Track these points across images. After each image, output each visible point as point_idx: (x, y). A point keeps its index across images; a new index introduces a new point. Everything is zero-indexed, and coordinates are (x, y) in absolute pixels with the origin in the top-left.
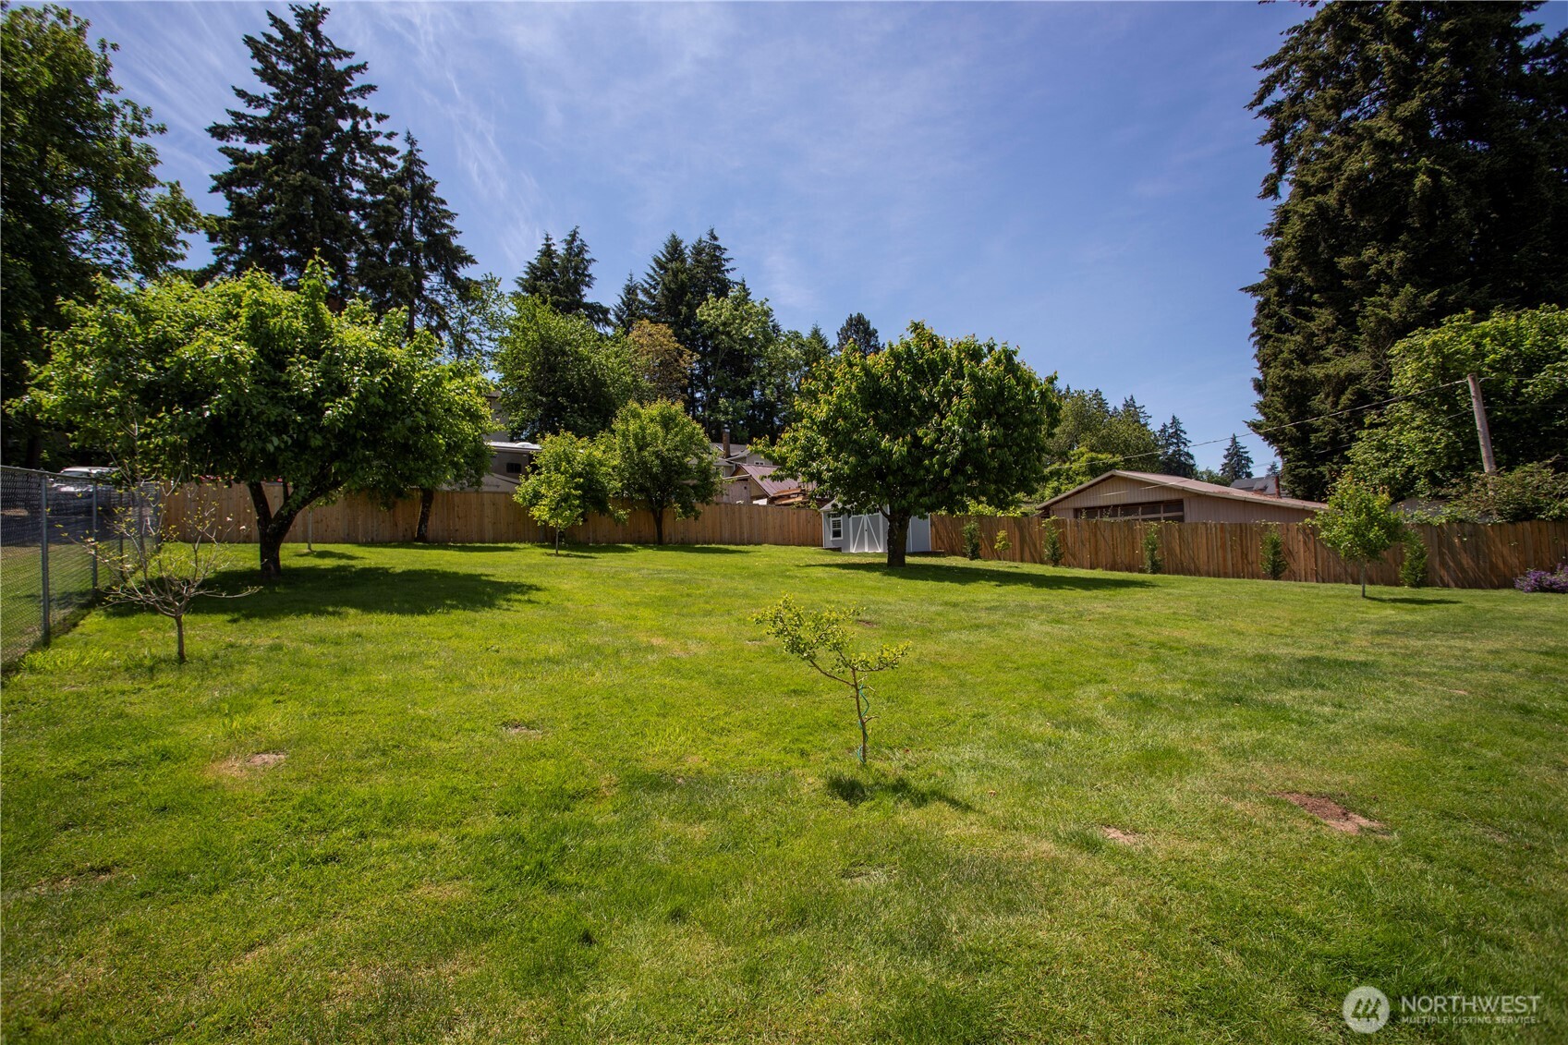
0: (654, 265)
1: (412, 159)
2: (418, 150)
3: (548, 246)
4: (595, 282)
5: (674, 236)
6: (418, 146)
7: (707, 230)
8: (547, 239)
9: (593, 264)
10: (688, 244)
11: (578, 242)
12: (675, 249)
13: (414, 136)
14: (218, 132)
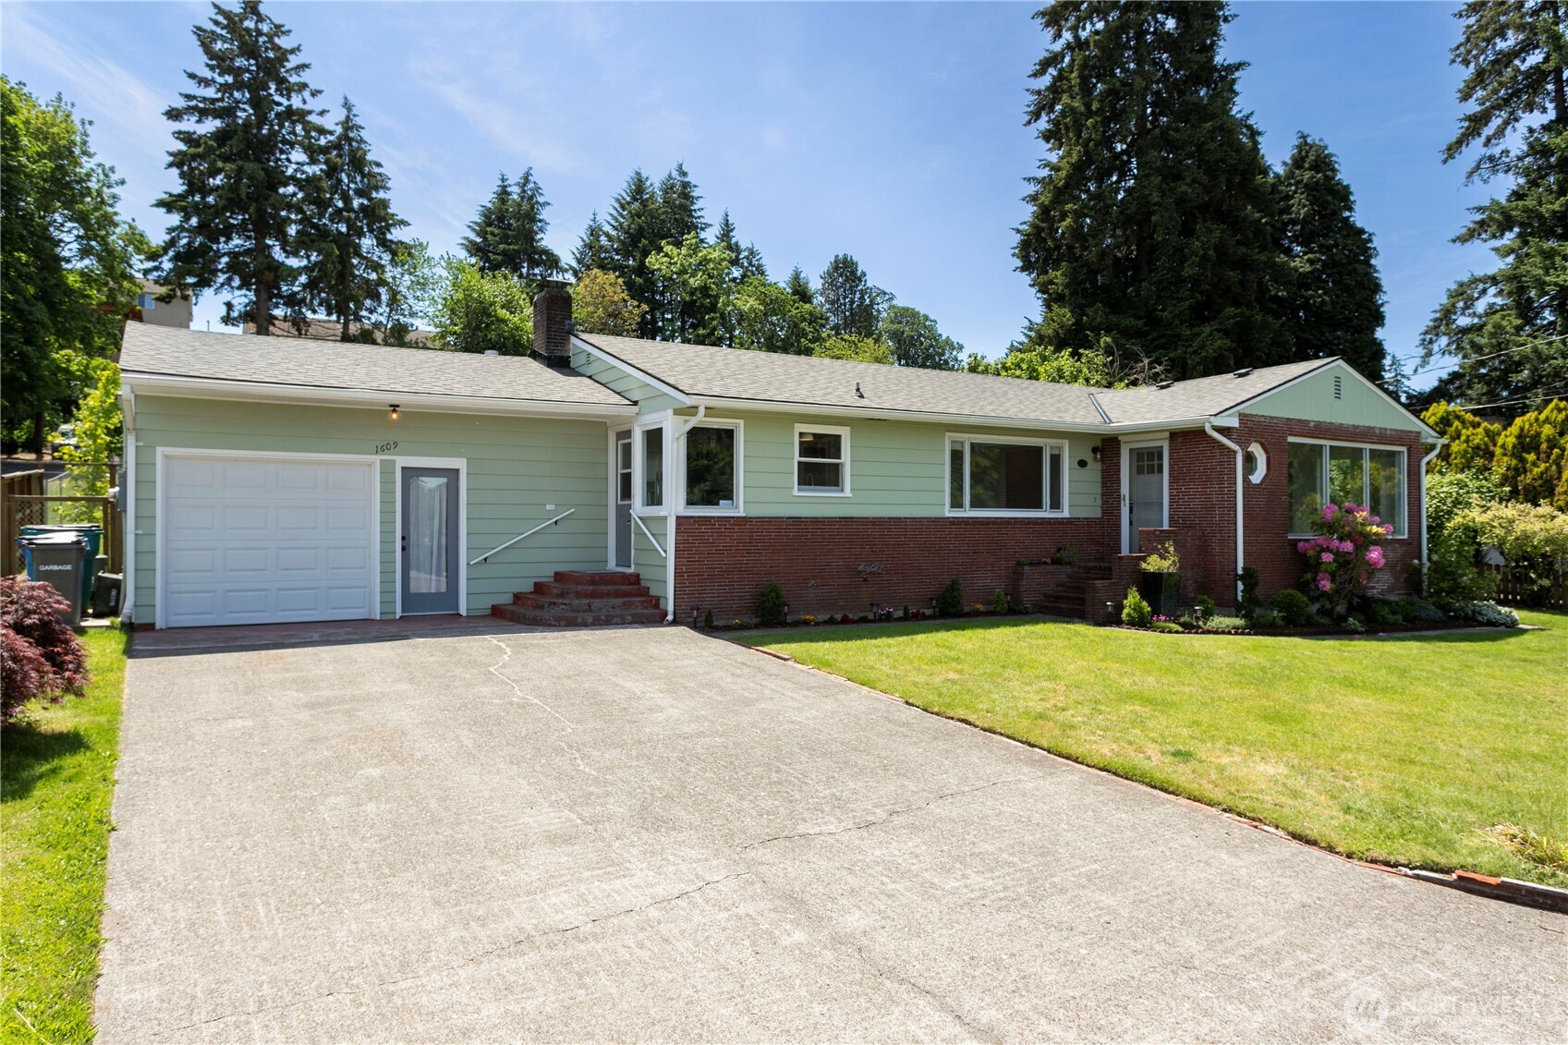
0: (617, 205)
1: (348, 125)
2: (355, 116)
3: (504, 187)
4: (548, 227)
5: (638, 174)
6: (355, 111)
7: (675, 166)
8: (503, 180)
9: (548, 208)
10: (655, 181)
11: (531, 185)
12: (639, 188)
13: (352, 100)
14: (173, 114)
